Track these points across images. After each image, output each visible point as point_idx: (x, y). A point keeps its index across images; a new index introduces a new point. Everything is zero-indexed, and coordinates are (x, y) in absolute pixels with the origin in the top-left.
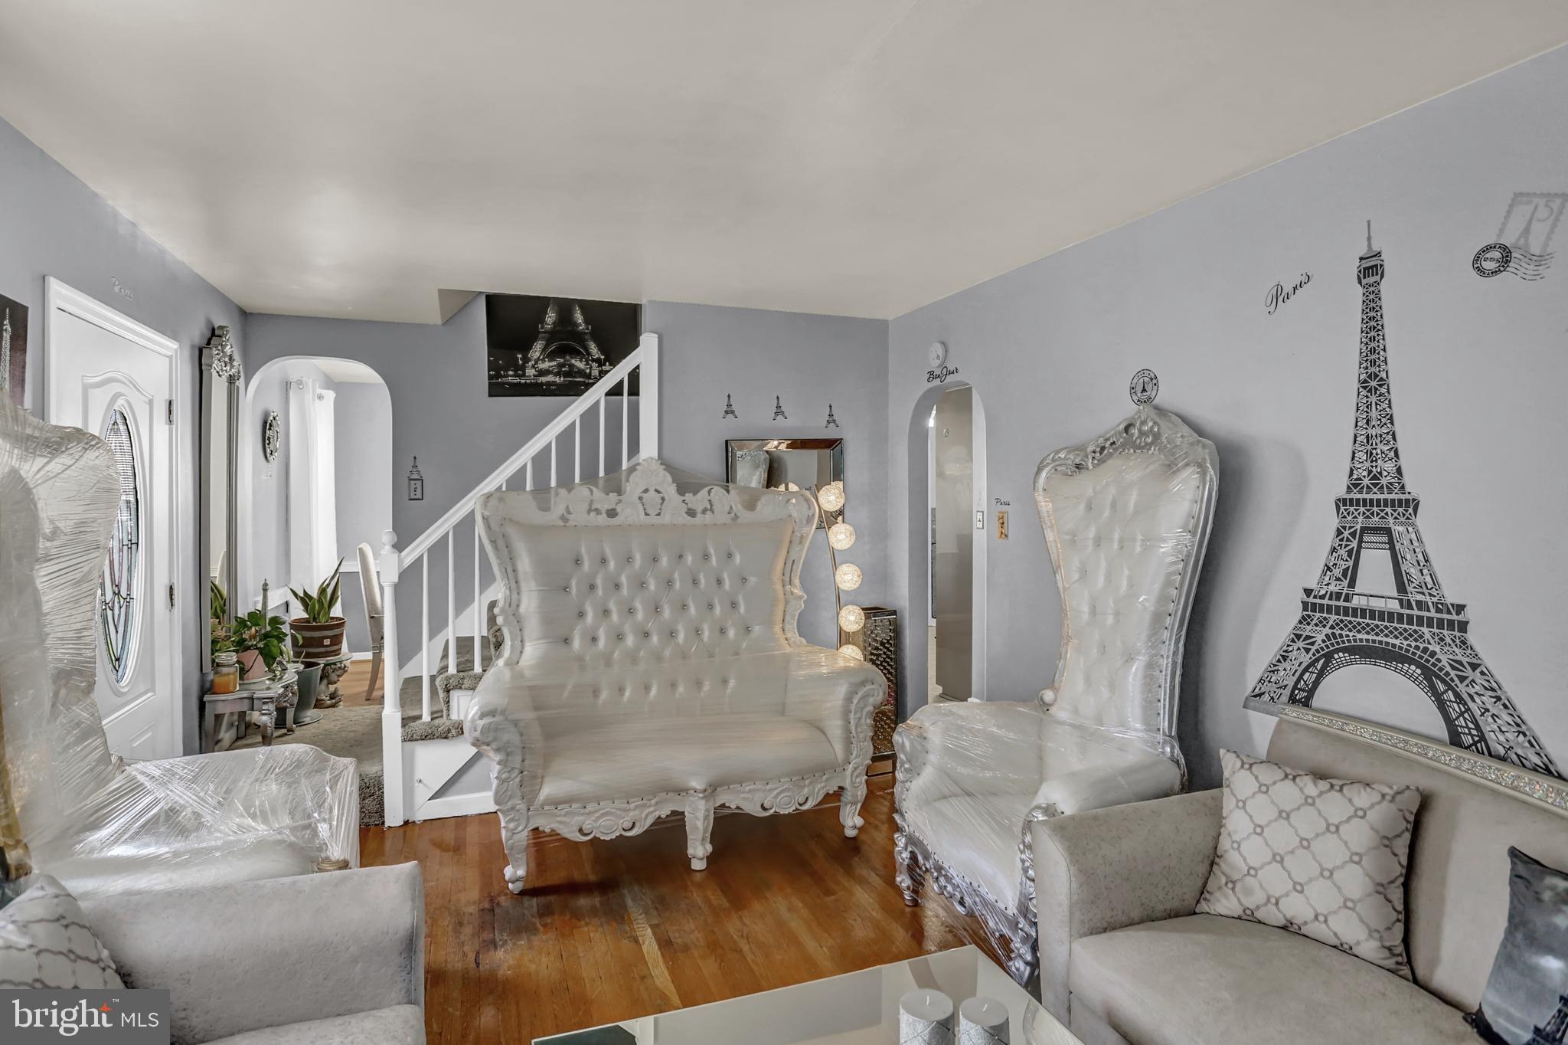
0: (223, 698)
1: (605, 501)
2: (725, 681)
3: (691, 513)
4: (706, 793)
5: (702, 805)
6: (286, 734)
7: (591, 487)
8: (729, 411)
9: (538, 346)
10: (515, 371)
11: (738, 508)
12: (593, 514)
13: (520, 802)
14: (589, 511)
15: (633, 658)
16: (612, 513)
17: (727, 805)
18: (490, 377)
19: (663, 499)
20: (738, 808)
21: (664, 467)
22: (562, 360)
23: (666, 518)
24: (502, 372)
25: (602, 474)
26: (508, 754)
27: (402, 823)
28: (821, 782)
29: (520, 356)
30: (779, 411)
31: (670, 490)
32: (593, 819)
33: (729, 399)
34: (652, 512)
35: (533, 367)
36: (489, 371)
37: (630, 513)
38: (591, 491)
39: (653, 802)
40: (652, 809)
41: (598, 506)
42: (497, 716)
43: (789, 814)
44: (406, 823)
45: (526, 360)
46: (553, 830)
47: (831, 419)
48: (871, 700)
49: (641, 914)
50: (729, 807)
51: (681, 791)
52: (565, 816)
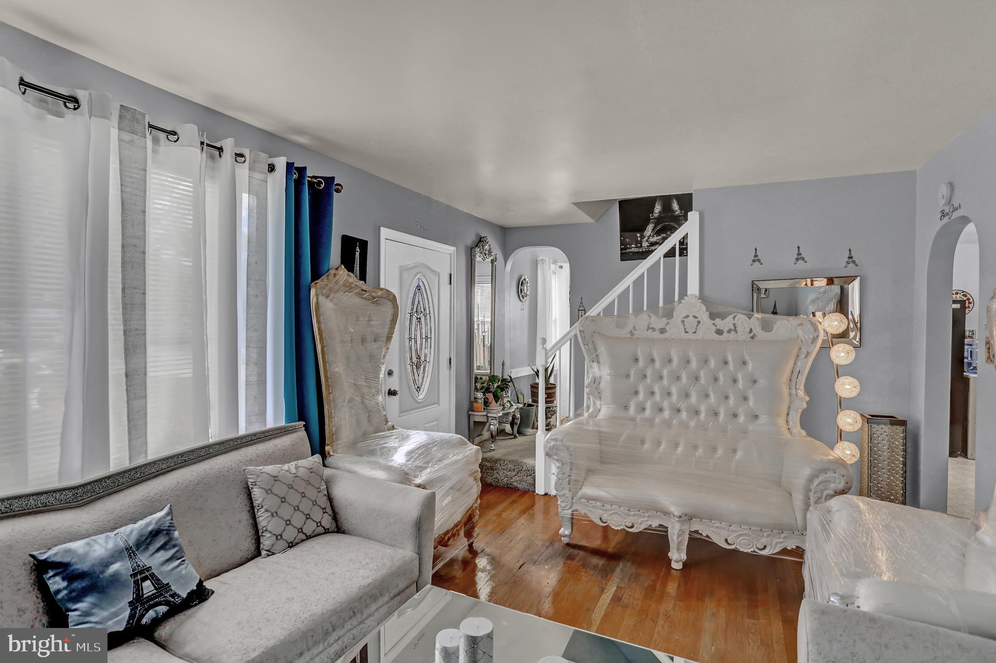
0: (476, 414)
1: (658, 322)
2: (735, 451)
3: (719, 332)
4: (682, 519)
5: (677, 526)
6: (513, 438)
7: (650, 314)
8: (756, 259)
9: (650, 228)
10: (636, 244)
11: (757, 330)
12: (650, 331)
13: (568, 493)
14: (648, 329)
15: (667, 424)
16: (663, 331)
17: (700, 532)
18: (622, 249)
19: (699, 322)
20: (707, 536)
21: (701, 301)
22: (665, 235)
23: (700, 335)
24: (628, 246)
25: (661, 304)
26: (563, 464)
27: (543, 494)
28: (780, 538)
29: (638, 235)
30: (799, 257)
31: (704, 316)
32: (608, 514)
33: (756, 251)
34: (691, 331)
35: (647, 241)
36: (621, 246)
37: (675, 330)
38: (650, 316)
39: (646, 515)
40: (645, 519)
41: (654, 326)
42: (558, 442)
43: (747, 553)
44: (546, 494)
45: (642, 237)
46: (585, 514)
47: (851, 260)
48: (832, 485)
49: (619, 579)
50: (701, 534)
51: (666, 513)
52: (593, 508)
